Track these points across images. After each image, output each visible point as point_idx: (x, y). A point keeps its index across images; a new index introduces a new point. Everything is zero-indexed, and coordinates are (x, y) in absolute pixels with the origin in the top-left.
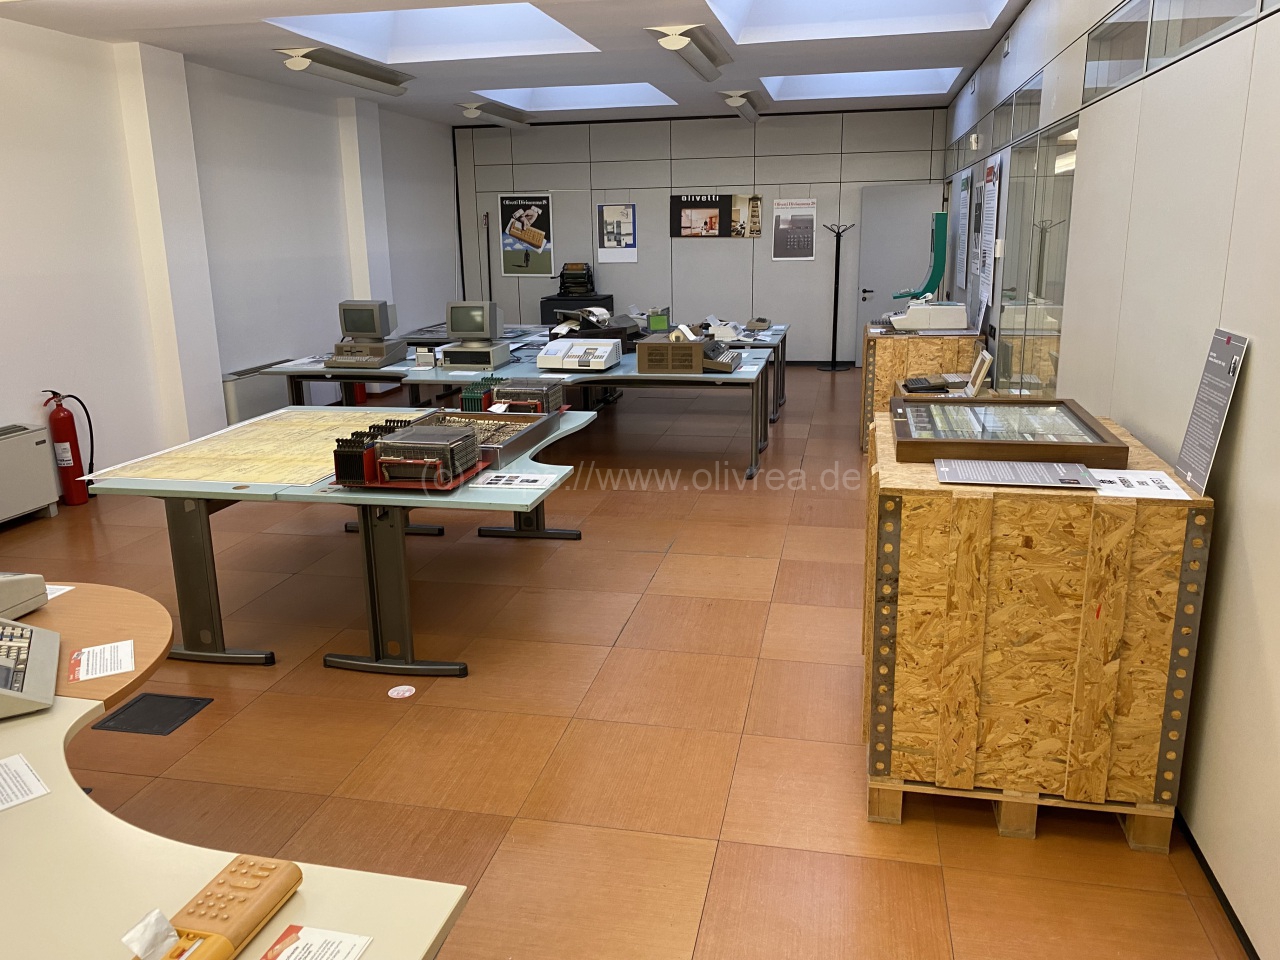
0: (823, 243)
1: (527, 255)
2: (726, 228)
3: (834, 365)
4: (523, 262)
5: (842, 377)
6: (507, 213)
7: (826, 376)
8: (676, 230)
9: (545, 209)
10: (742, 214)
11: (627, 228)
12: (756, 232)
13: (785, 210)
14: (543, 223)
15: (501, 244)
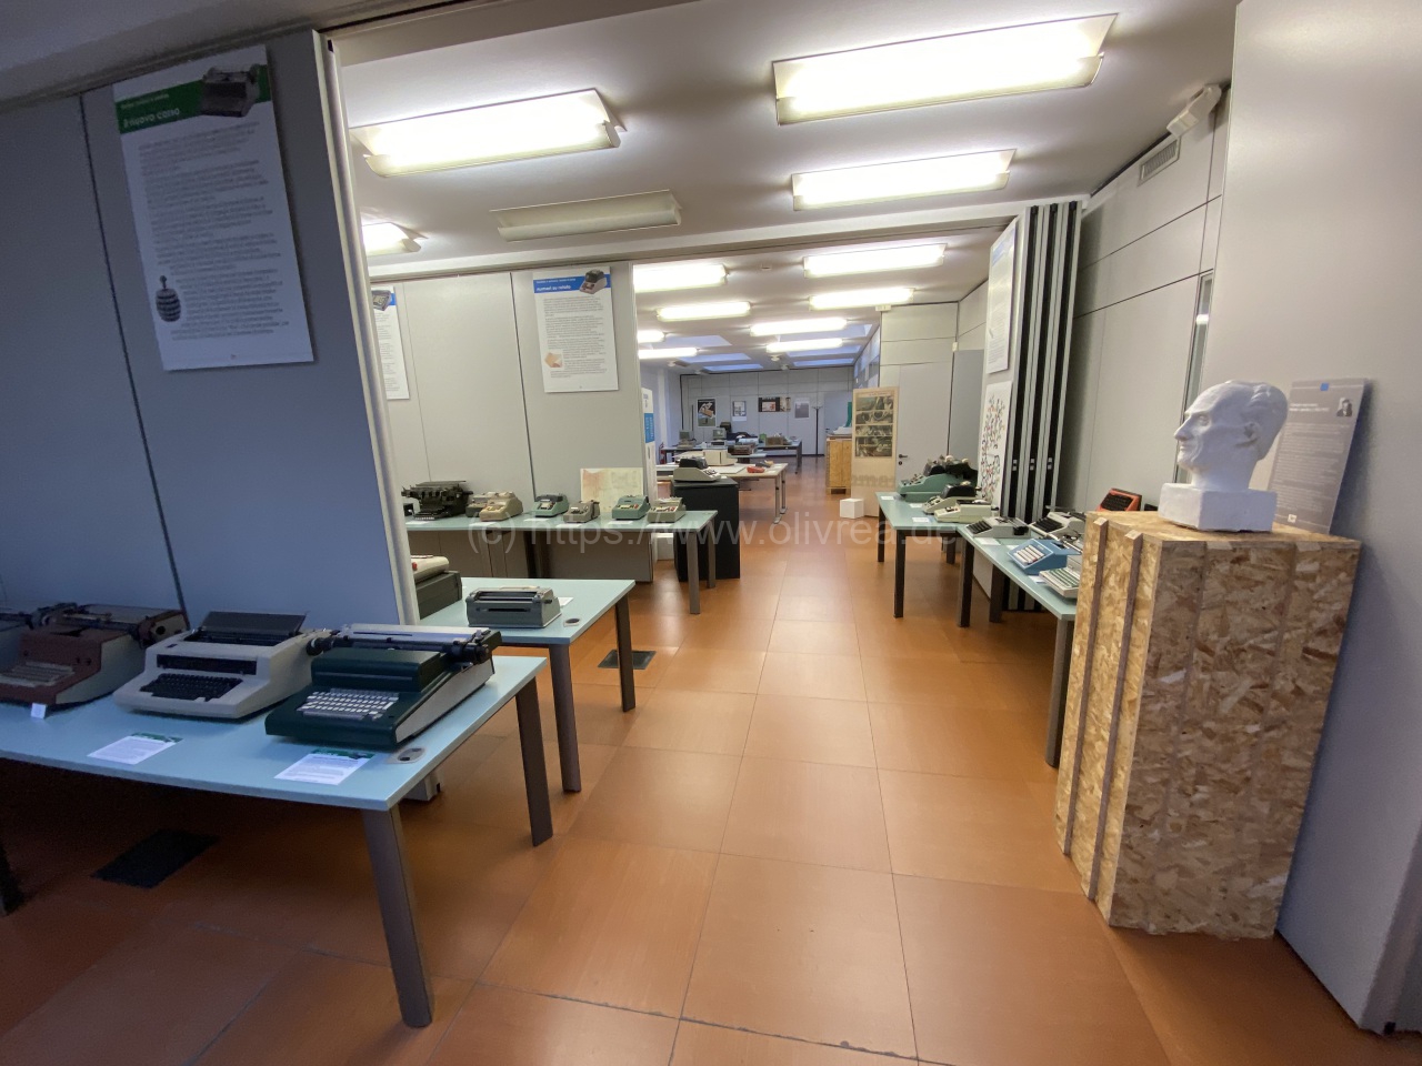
0: (812, 413)
1: (707, 420)
2: (778, 409)
3: (817, 455)
4: (705, 422)
5: (819, 459)
6: (700, 405)
7: (814, 459)
8: (760, 409)
9: (714, 403)
10: (783, 404)
11: (743, 409)
12: (789, 410)
13: (799, 402)
14: (713, 408)
15: (697, 415)
